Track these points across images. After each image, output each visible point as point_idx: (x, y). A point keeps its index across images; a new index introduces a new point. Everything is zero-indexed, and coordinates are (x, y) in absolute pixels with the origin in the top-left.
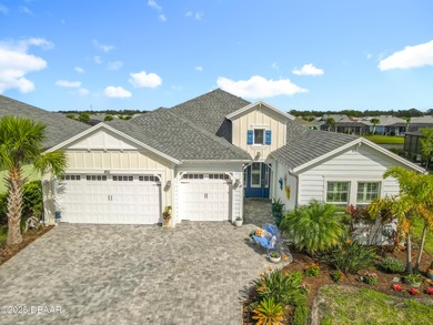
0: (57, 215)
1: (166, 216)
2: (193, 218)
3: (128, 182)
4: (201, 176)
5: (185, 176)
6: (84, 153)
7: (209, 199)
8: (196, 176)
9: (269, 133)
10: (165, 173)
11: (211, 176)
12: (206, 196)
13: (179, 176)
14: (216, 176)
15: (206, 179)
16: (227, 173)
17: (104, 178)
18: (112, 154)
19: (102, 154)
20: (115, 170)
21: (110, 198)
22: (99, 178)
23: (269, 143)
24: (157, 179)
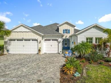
0: (8, 51)
1: (39, 50)
2: (48, 52)
3: (29, 41)
4: (50, 40)
5: (45, 40)
6: (16, 33)
7: (52, 47)
8: (48, 40)
9: (69, 30)
10: (39, 38)
11: (53, 40)
12: (51, 46)
13: (43, 40)
14: (54, 40)
15: (51, 41)
16: (57, 39)
17: (22, 40)
18: (24, 33)
19: (22, 33)
20: (25, 38)
21: (24, 46)
22: (21, 40)
23: (69, 33)
24: (37, 40)
